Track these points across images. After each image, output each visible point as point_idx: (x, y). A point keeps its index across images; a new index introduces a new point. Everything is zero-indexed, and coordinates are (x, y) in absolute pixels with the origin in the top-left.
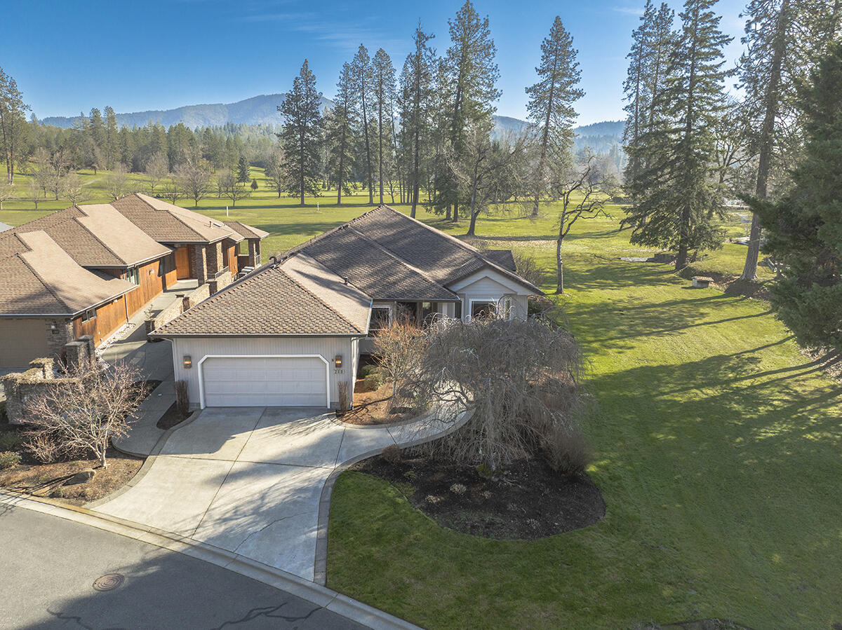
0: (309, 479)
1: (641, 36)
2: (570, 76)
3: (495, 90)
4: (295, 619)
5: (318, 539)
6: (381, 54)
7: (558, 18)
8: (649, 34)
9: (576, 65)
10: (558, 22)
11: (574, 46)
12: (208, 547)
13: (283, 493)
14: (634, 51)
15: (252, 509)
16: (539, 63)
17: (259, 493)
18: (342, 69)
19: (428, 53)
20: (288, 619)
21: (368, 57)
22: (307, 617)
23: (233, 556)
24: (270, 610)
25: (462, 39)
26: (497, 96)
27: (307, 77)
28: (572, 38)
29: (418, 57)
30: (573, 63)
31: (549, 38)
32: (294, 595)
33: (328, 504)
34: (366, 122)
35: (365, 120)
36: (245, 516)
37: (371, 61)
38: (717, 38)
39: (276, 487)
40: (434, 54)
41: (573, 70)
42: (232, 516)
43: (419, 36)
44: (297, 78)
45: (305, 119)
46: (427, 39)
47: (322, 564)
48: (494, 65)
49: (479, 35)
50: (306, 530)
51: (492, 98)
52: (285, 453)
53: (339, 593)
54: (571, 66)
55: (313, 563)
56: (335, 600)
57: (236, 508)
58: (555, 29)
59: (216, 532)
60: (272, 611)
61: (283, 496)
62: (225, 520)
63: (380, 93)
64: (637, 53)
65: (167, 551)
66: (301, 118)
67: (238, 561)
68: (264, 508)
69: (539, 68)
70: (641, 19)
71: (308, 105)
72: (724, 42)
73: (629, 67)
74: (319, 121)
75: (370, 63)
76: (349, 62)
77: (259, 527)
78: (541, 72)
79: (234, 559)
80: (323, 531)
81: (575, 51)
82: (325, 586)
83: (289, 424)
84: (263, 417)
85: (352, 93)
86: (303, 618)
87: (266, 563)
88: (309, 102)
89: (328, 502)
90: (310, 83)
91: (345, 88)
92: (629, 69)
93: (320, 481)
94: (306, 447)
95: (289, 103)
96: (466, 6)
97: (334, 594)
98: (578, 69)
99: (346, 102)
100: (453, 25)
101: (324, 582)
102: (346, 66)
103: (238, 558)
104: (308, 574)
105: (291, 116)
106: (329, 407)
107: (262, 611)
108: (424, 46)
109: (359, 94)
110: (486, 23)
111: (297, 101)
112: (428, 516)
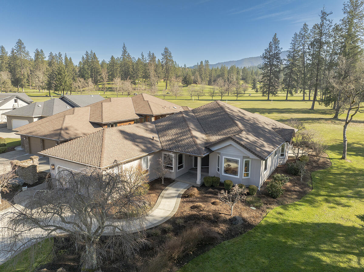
18: (293, 36)
19: (328, 22)
21: (308, 29)
27: (276, 41)
29: (322, 25)
43: (323, 14)
44: (271, 42)
66: (271, 60)
71: (275, 54)
74: (280, 61)
76: (298, 32)
90: (277, 44)
91: (294, 45)
95: (266, 54)
99: (294, 51)
102: (296, 34)
105: (266, 59)
111: (270, 52)
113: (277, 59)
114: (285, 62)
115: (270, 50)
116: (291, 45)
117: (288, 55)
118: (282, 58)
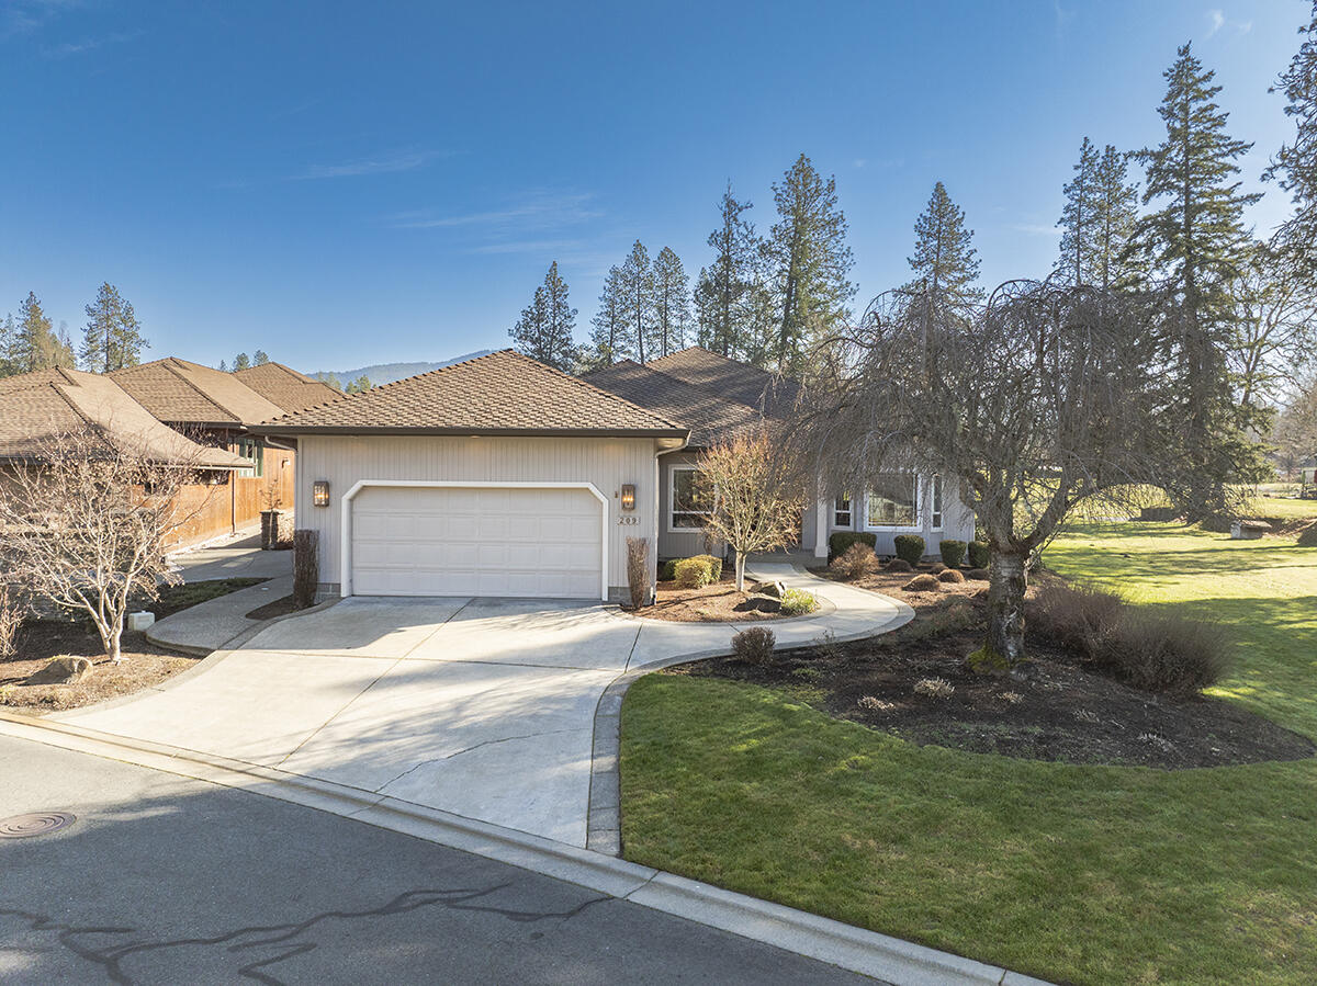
0: (567, 686)
1: (1079, 192)
2: (962, 269)
3: (848, 284)
4: (535, 917)
5: (595, 776)
6: (667, 255)
7: (939, 185)
8: (1090, 189)
9: (972, 252)
10: (939, 190)
11: (966, 226)
12: (312, 784)
13: (505, 703)
14: (1068, 215)
15: (431, 725)
16: (912, 252)
17: (451, 702)
18: (608, 275)
19: (742, 230)
20: (513, 915)
21: (648, 259)
22: (571, 914)
23: (374, 799)
24: (459, 895)
25: (795, 211)
26: (850, 294)
27: (555, 286)
28: (964, 213)
29: (727, 237)
30: (966, 250)
31: (928, 215)
32: (532, 872)
33: (616, 722)
34: (642, 354)
35: (641, 350)
36: (414, 735)
37: (651, 265)
38: (1224, 145)
39: (492, 694)
40: (751, 232)
41: (967, 259)
42: (383, 735)
43: (728, 205)
44: (539, 289)
45: (550, 348)
46: (740, 210)
47: (608, 817)
48: (845, 248)
49: (820, 202)
50: (563, 757)
51: (843, 297)
52: (513, 651)
53: (660, 870)
54: (964, 255)
55: (585, 815)
56: (649, 884)
57: (394, 723)
58: (935, 201)
59: (337, 760)
60: (468, 898)
61: (508, 707)
62: (363, 742)
63: (663, 310)
64: (1073, 217)
65: (210, 786)
66: (545, 347)
67: (384, 807)
68: (462, 724)
69: (913, 258)
70: (1076, 168)
71: (555, 327)
72: (1237, 150)
73: (1062, 239)
74: (571, 351)
75: (651, 267)
76: (620, 265)
77: (444, 754)
78: (917, 264)
79: (375, 805)
80: (607, 762)
81: (969, 232)
82: (620, 856)
83: (523, 616)
84: (468, 607)
85: (623, 311)
86: (558, 915)
87: (457, 812)
88: (556, 323)
89: (613, 716)
90: (560, 295)
91: (612, 303)
92: (1061, 243)
93: (592, 688)
94: (561, 646)
95: (527, 325)
96: (800, 162)
97: (648, 874)
98: (974, 258)
99: (613, 323)
100: (779, 191)
101: (615, 850)
102: (614, 271)
103: (386, 803)
104: (570, 833)
105: (528, 344)
106: (605, 598)
107: (439, 896)
108: (735, 220)
109: (633, 313)
110: (832, 186)
111: (538, 322)
112: (874, 729)
113: (564, 343)
115: (539, 314)
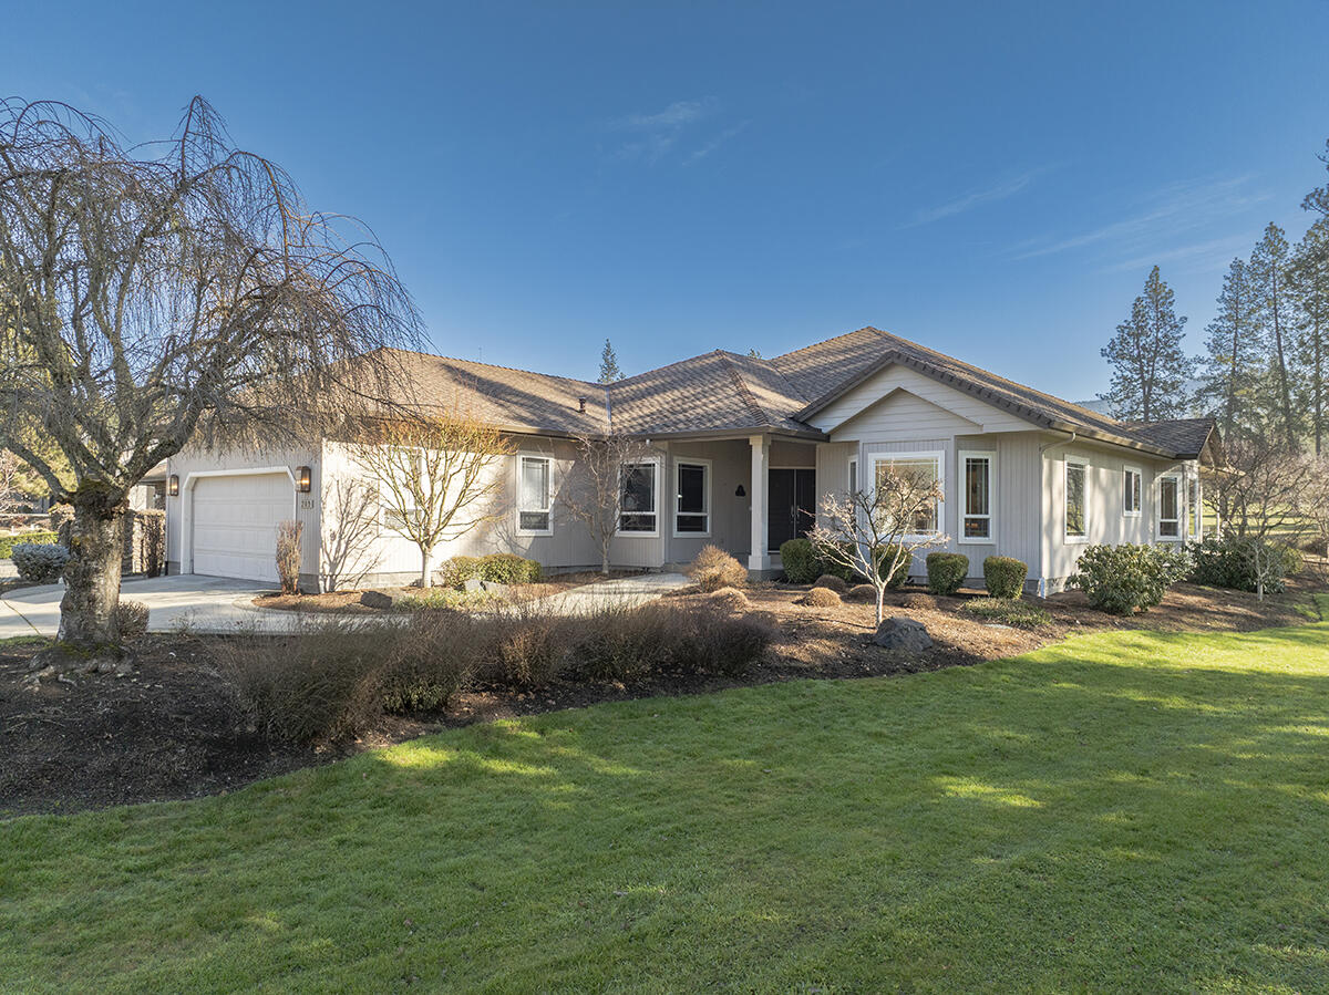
18: (1228, 271)
27: (1157, 294)
44: (1138, 299)
66: (1146, 364)
71: (1159, 341)
76: (1244, 258)
88: (1160, 335)
90: (1164, 304)
91: (1234, 304)
95: (1123, 342)
99: (1237, 327)
102: (1237, 266)
105: (1126, 363)
109: (1267, 312)
111: (1138, 336)
113: (1171, 358)
114: (1202, 369)
115: (1138, 327)
116: (1223, 305)
117: (1210, 341)
118: (1188, 355)
